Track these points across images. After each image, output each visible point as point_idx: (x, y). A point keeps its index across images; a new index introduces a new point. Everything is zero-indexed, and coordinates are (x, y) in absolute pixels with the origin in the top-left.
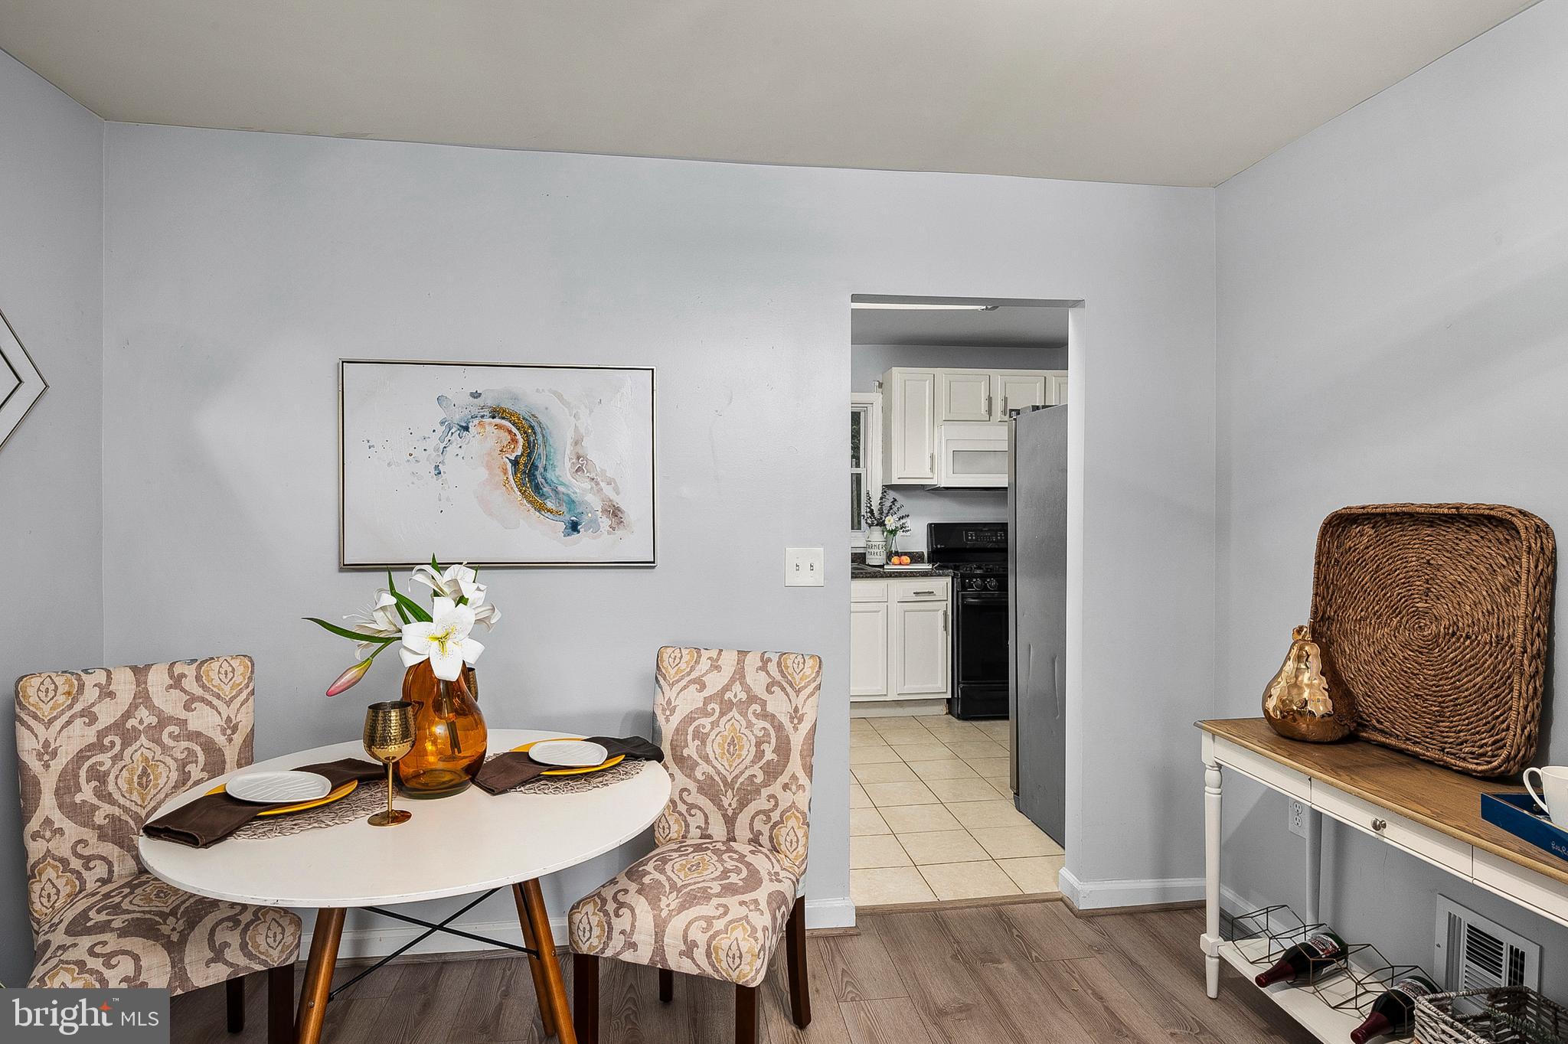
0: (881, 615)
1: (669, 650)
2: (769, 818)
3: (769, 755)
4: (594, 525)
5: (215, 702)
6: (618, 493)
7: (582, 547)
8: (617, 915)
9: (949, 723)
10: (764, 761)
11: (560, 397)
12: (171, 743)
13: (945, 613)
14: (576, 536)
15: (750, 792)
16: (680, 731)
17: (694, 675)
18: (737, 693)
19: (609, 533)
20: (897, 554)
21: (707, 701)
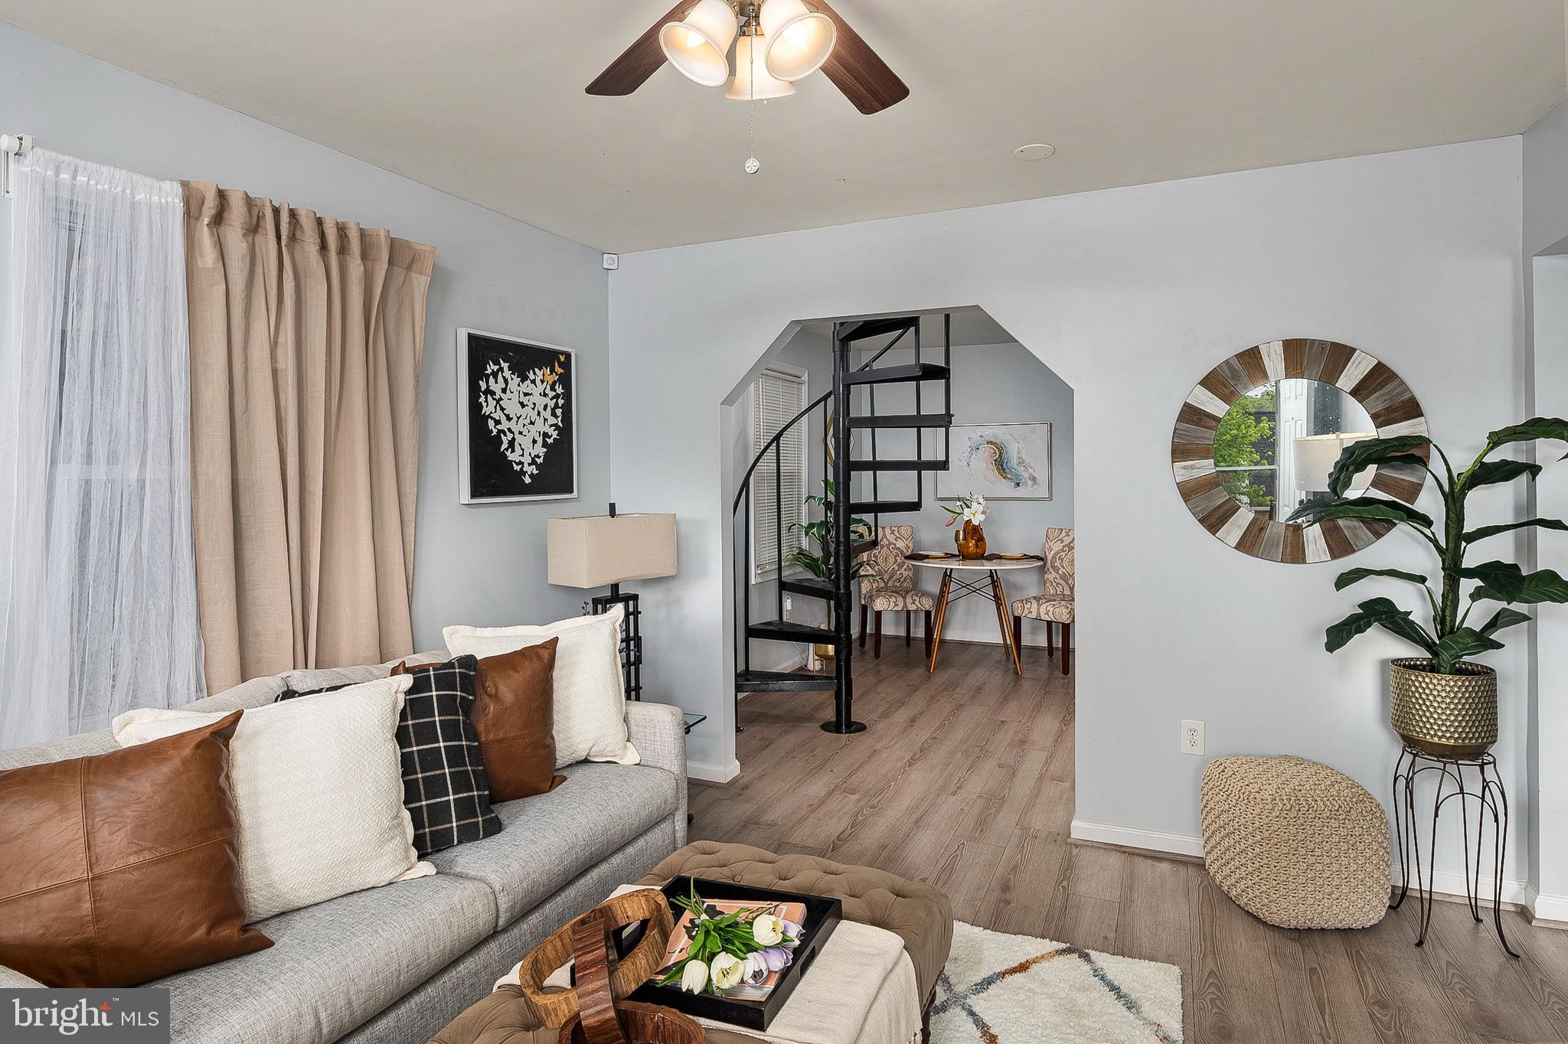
1: (1051, 529)
4: (1026, 484)
5: (903, 539)
6: (1035, 472)
7: (1020, 492)
8: (1026, 604)
11: (1012, 436)
12: (891, 550)
14: (1018, 488)
16: (1054, 557)
17: (1059, 538)
19: (1031, 487)
21: (1064, 547)
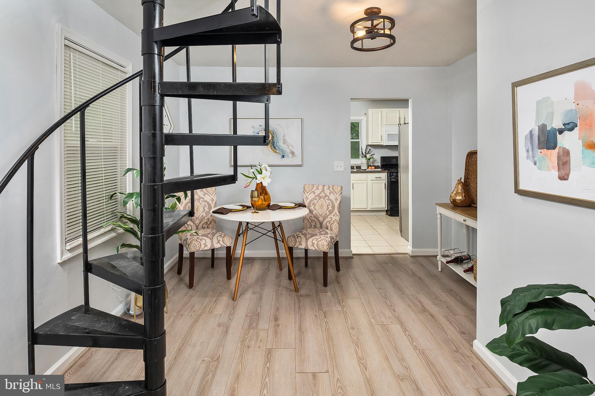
0: (365, 184)
1: (307, 185)
2: (330, 223)
3: (330, 208)
4: (288, 156)
5: (209, 194)
6: (293, 148)
7: (285, 161)
8: (298, 238)
9: (387, 217)
10: (329, 210)
11: (279, 125)
12: (201, 202)
13: (385, 184)
14: (284, 159)
15: (326, 217)
16: (310, 203)
17: (312, 191)
18: (323, 195)
19: (291, 158)
20: (371, 166)
21: (316, 196)
